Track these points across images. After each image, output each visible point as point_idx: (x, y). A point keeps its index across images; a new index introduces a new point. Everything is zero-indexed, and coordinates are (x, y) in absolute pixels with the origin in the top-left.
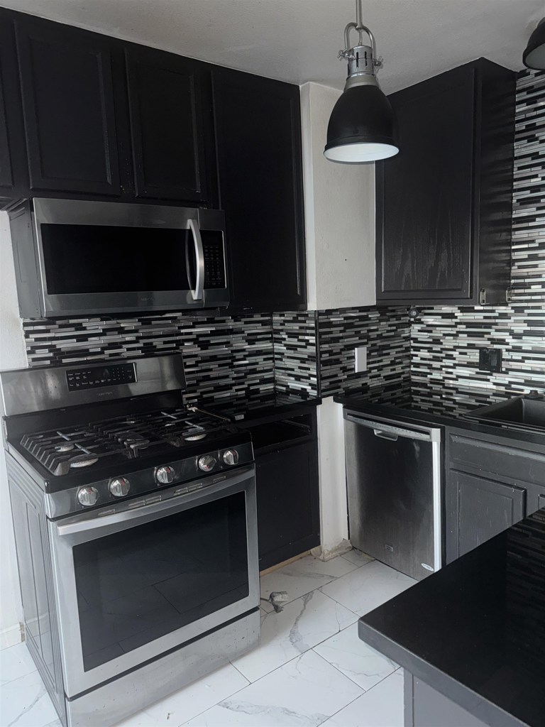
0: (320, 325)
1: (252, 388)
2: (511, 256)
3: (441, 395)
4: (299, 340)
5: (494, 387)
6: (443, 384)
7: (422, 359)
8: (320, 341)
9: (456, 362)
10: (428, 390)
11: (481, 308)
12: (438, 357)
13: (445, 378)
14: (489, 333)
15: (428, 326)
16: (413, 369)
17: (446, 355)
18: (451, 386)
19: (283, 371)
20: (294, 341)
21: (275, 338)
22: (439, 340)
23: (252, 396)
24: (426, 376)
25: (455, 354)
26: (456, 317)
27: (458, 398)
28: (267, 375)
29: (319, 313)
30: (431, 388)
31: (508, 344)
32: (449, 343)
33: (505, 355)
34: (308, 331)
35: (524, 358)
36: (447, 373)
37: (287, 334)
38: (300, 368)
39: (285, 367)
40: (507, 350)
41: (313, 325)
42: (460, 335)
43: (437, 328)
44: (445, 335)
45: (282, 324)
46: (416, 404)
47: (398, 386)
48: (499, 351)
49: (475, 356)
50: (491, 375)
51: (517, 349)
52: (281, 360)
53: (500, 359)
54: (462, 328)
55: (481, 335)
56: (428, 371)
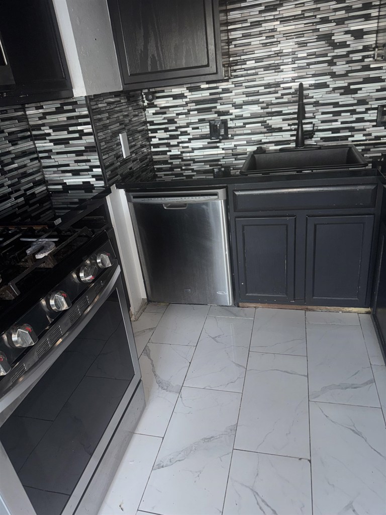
1: (28, 193)
2: (228, 36)
3: (181, 168)
4: (70, 132)
5: (223, 152)
6: (182, 158)
7: (160, 139)
8: (98, 129)
9: (191, 137)
10: (170, 166)
11: (207, 86)
12: (174, 135)
13: (182, 152)
14: (215, 107)
15: (161, 108)
16: (153, 150)
17: (181, 132)
18: (189, 158)
19: (55, 169)
20: (64, 135)
21: (36, 135)
22: (173, 120)
23: (31, 202)
24: (166, 154)
25: (189, 130)
26: (186, 97)
27: (195, 167)
28: (38, 177)
30: (171, 163)
31: (231, 114)
32: (182, 121)
33: (230, 124)
34: (80, 121)
35: (245, 124)
36: (183, 147)
37: (51, 128)
38: (76, 161)
39: (57, 164)
40: (231, 120)
41: (86, 113)
42: (191, 113)
43: (170, 109)
44: (178, 114)
45: (40, 119)
46: (159, 179)
48: (225, 122)
49: (206, 129)
50: (219, 142)
51: (240, 117)
52: (49, 157)
53: (227, 129)
54: (192, 106)
55: (208, 110)
56: (167, 149)
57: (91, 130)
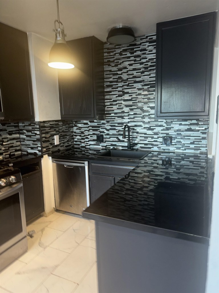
0: (41, 127)
1: (12, 154)
2: (105, 104)
3: (85, 151)
4: (32, 133)
5: (102, 147)
6: (85, 148)
7: (78, 139)
8: (41, 133)
9: (89, 140)
10: (80, 150)
11: (96, 121)
12: (83, 138)
13: (86, 145)
14: (99, 129)
15: (79, 127)
16: (75, 143)
17: (86, 137)
18: (88, 148)
19: (25, 146)
20: (30, 134)
21: (21, 133)
22: (83, 132)
23: (12, 157)
24: (79, 145)
25: (89, 137)
26: (88, 124)
27: (90, 152)
28: (18, 148)
29: (41, 122)
30: (81, 149)
31: (105, 133)
32: (86, 133)
33: (105, 137)
34: (36, 129)
35: (110, 137)
36: (87, 143)
37: (26, 131)
38: (33, 144)
39: (26, 144)
40: (105, 135)
41: (38, 127)
42: (90, 130)
43: (82, 128)
44: (85, 130)
45: (23, 127)
46: (76, 155)
47: (70, 149)
48: (102, 135)
49: (95, 137)
50: (100, 143)
51: (108, 134)
52: (24, 141)
53: (103, 138)
54: (91, 128)
55: (97, 130)
56: (80, 143)
57: (39, 133)
